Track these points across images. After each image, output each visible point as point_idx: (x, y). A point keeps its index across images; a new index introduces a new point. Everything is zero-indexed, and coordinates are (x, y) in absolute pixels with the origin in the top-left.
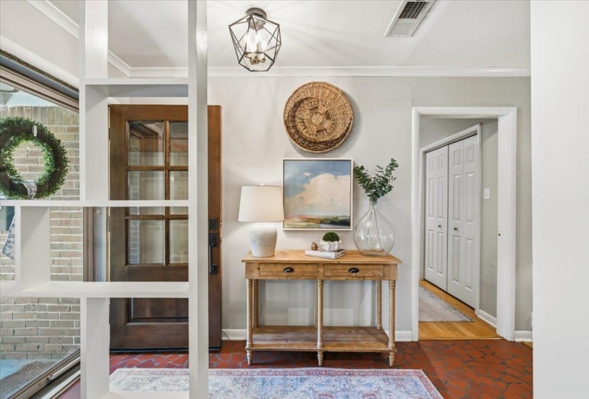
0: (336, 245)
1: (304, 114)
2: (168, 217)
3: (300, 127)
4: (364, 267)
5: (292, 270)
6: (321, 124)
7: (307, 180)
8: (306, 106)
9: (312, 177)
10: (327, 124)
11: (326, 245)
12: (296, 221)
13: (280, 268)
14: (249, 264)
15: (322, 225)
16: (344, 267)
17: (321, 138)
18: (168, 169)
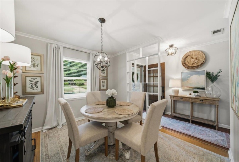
0: (196, 94)
1: (188, 59)
2: (154, 86)
3: (187, 63)
4: (205, 100)
5: (182, 99)
6: (194, 61)
7: (189, 77)
8: (189, 57)
9: (191, 76)
10: (196, 61)
11: (194, 94)
12: (186, 88)
13: (179, 98)
14: (171, 96)
15: (194, 89)
16: (198, 99)
17: (194, 65)
18: (154, 77)
